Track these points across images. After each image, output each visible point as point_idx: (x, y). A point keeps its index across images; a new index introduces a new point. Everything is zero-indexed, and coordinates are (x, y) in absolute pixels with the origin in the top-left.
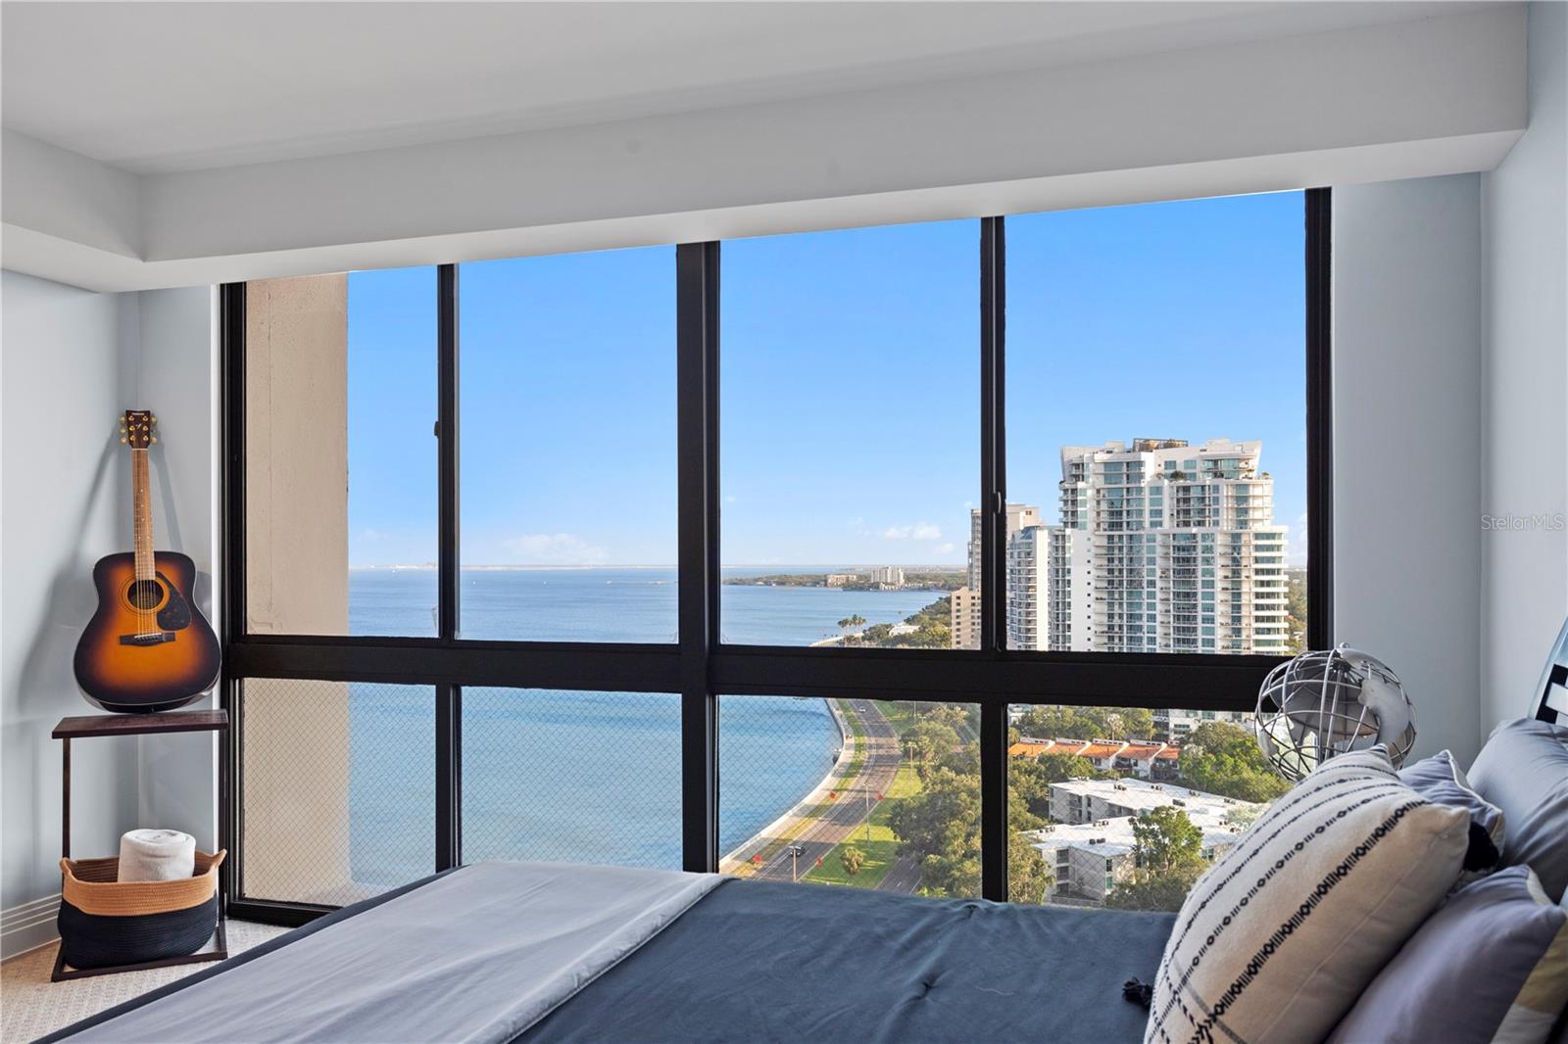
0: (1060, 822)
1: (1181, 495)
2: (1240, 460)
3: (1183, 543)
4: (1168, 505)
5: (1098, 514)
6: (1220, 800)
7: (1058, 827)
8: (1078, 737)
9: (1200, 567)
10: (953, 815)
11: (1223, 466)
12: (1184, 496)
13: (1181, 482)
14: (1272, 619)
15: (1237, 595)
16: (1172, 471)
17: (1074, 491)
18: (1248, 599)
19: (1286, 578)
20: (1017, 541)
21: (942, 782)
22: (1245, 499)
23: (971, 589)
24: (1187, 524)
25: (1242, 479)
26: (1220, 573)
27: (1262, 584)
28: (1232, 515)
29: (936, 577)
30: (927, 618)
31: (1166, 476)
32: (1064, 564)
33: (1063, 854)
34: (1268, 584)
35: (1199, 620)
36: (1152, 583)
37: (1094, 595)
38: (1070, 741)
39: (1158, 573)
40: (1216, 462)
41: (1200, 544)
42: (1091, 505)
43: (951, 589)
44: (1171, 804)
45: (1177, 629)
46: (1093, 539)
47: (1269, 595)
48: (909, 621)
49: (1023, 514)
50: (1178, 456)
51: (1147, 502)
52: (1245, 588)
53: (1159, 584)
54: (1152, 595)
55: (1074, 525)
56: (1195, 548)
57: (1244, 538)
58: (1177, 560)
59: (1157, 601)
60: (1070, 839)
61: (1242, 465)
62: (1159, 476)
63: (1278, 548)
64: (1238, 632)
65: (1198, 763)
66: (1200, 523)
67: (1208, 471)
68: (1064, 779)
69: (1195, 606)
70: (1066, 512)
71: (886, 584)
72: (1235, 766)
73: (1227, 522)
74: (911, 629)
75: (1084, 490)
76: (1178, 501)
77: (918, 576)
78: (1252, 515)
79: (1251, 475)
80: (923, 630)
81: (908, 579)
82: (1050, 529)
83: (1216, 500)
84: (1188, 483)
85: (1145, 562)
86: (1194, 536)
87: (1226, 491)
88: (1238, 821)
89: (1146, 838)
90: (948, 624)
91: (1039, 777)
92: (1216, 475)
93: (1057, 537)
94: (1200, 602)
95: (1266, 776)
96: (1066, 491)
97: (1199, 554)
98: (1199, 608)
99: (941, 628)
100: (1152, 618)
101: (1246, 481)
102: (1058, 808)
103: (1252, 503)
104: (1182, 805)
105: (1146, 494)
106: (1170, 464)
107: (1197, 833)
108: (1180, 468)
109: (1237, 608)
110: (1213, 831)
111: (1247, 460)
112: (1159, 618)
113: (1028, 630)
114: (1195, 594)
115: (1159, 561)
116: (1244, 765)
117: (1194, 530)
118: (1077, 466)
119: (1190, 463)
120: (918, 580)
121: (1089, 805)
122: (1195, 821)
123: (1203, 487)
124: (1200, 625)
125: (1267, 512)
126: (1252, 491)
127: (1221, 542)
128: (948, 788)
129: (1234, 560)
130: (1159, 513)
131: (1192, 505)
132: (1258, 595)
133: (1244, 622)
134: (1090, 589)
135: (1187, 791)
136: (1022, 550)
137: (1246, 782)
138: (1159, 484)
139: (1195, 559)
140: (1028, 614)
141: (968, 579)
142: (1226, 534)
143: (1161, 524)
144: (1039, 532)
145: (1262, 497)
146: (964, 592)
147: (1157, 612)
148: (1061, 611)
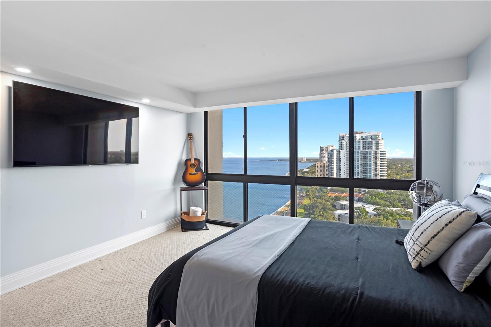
0: (339, 209)
1: (364, 143)
2: (377, 136)
3: (365, 153)
4: (361, 145)
5: (347, 147)
6: (372, 206)
8: (342, 192)
9: (368, 158)
10: (317, 207)
11: (373, 137)
12: (365, 143)
13: (364, 140)
14: (384, 169)
15: (376, 164)
16: (362, 138)
17: (342, 142)
18: (379, 165)
19: (387, 160)
21: (314, 201)
22: (378, 144)
23: (320, 162)
24: (365, 149)
25: (377, 140)
26: (373, 159)
27: (382, 161)
28: (375, 147)
29: (313, 160)
30: (311, 168)
31: (361, 139)
32: (340, 157)
33: (339, 216)
34: (383, 161)
35: (368, 169)
36: (358, 161)
37: (346, 163)
38: (341, 193)
39: (359, 159)
40: (372, 136)
41: (368, 153)
42: (345, 145)
43: (316, 162)
44: (362, 206)
45: (363, 171)
46: (346, 152)
47: (383, 164)
48: (307, 168)
49: (331, 147)
50: (364, 135)
51: (357, 145)
52: (378, 162)
53: (360, 161)
54: (358, 164)
55: (342, 149)
56: (367, 154)
57: (378, 152)
58: (363, 156)
59: (359, 165)
60: (341, 213)
61: (377, 137)
62: (360, 139)
63: (385, 154)
64: (376, 171)
65: (367, 198)
66: (368, 149)
67: (370, 138)
68: (339, 201)
69: (367, 166)
70: (340, 147)
71: (303, 161)
72: (375, 199)
73: (374, 149)
74: (308, 170)
75: (344, 142)
78: (379, 147)
79: (379, 139)
80: (310, 170)
81: (307, 160)
82: (337, 150)
83: (372, 144)
84: (366, 140)
85: (356, 157)
86: (367, 151)
87: (374, 142)
88: (376, 210)
89: (356, 213)
90: (315, 169)
91: (334, 200)
92: (372, 139)
93: (338, 152)
94: (368, 165)
95: (382, 201)
96: (340, 142)
97: (368, 155)
98: (368, 166)
99: (314, 170)
100: (358, 168)
101: (378, 140)
102: (338, 207)
103: (379, 145)
104: (364, 206)
105: (357, 143)
106: (361, 137)
107: (367, 212)
108: (364, 138)
109: (376, 166)
110: (371, 212)
111: (378, 136)
112: (359, 168)
113: (332, 170)
114: (367, 163)
115: (359, 157)
116: (377, 199)
117: (367, 150)
118: (342, 137)
119: (366, 137)
120: (309, 160)
121: (345, 206)
122: (367, 210)
123: (369, 141)
124: (368, 170)
125: (383, 146)
126: (380, 142)
127: (373, 153)
128: (315, 202)
129: (376, 156)
130: (360, 147)
131: (367, 145)
132: (381, 164)
133: (378, 169)
134: (345, 162)
135: (365, 204)
136: (331, 154)
137: (378, 202)
138: (360, 141)
139: (367, 156)
140: (332, 167)
141: (320, 160)
142: (374, 151)
143: (360, 149)
144: (334, 151)
145: (382, 143)
146: (319, 163)
147: (359, 167)
148: (339, 167)
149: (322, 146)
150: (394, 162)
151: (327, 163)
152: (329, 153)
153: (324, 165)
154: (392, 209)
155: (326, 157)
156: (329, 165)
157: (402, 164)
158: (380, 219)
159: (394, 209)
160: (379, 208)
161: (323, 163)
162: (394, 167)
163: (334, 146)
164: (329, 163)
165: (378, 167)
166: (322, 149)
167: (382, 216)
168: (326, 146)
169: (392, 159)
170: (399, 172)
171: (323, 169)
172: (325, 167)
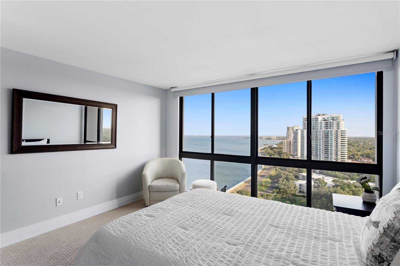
0: (300, 180)
1: (326, 124)
2: (338, 117)
3: (326, 132)
4: (323, 125)
6: (332, 178)
7: (300, 181)
9: (330, 136)
10: (280, 178)
11: (334, 118)
13: (326, 121)
14: (344, 146)
15: (337, 141)
16: (324, 119)
18: (339, 142)
19: (347, 138)
20: (295, 132)
21: (279, 172)
22: (339, 124)
23: (287, 140)
24: (327, 129)
25: (338, 121)
26: (333, 138)
27: (342, 139)
28: (336, 127)
30: (279, 144)
31: (323, 120)
32: (303, 136)
33: (300, 185)
34: (344, 139)
35: (329, 146)
36: (320, 139)
39: (321, 137)
40: (333, 118)
41: (330, 132)
44: (322, 178)
47: (344, 142)
48: (276, 145)
49: (296, 127)
50: (326, 117)
52: (339, 140)
53: (321, 139)
54: (320, 141)
56: (329, 133)
57: (338, 131)
58: (325, 135)
59: (321, 142)
60: (302, 183)
61: (338, 118)
62: (322, 120)
63: (346, 133)
64: (337, 148)
66: (330, 129)
67: (332, 119)
68: (302, 172)
69: (329, 143)
70: (304, 127)
71: (273, 138)
73: (335, 128)
74: (276, 146)
76: (325, 125)
77: (278, 137)
78: (340, 127)
79: (340, 120)
80: (278, 147)
81: (277, 138)
83: (333, 124)
84: (327, 121)
85: (319, 135)
86: (329, 131)
87: (335, 123)
88: (334, 182)
89: (316, 183)
91: (297, 172)
92: (333, 120)
93: (302, 131)
94: (329, 142)
96: (304, 123)
97: (329, 134)
98: (329, 144)
99: (281, 146)
100: (320, 145)
101: (339, 121)
103: (340, 125)
104: (324, 178)
105: (319, 124)
106: (323, 118)
107: (326, 183)
108: (326, 119)
110: (330, 183)
111: (339, 117)
112: (321, 145)
113: (297, 147)
115: (321, 135)
118: (306, 119)
119: (328, 118)
122: (326, 181)
123: (330, 122)
124: (329, 147)
125: (343, 127)
126: (340, 123)
127: (334, 132)
128: (280, 173)
129: (337, 135)
130: (322, 127)
131: (328, 125)
133: (338, 146)
135: (325, 176)
136: (296, 133)
137: (337, 175)
138: (321, 122)
139: (329, 135)
140: (297, 144)
141: (287, 138)
142: (335, 130)
143: (322, 129)
144: (299, 130)
145: (342, 124)
146: (285, 140)
147: (321, 144)
148: (302, 144)
149: (288, 126)
150: (357, 140)
151: (293, 141)
152: (294, 132)
153: (290, 142)
154: (350, 181)
155: (292, 135)
156: (294, 142)
157: (365, 142)
158: (337, 189)
159: (352, 182)
160: (337, 180)
161: (289, 141)
162: (356, 145)
163: (300, 126)
164: (294, 141)
165: (338, 144)
166: (288, 128)
167: (339, 187)
168: (292, 126)
169: (356, 138)
170: (361, 149)
171: (289, 145)
172: (291, 144)
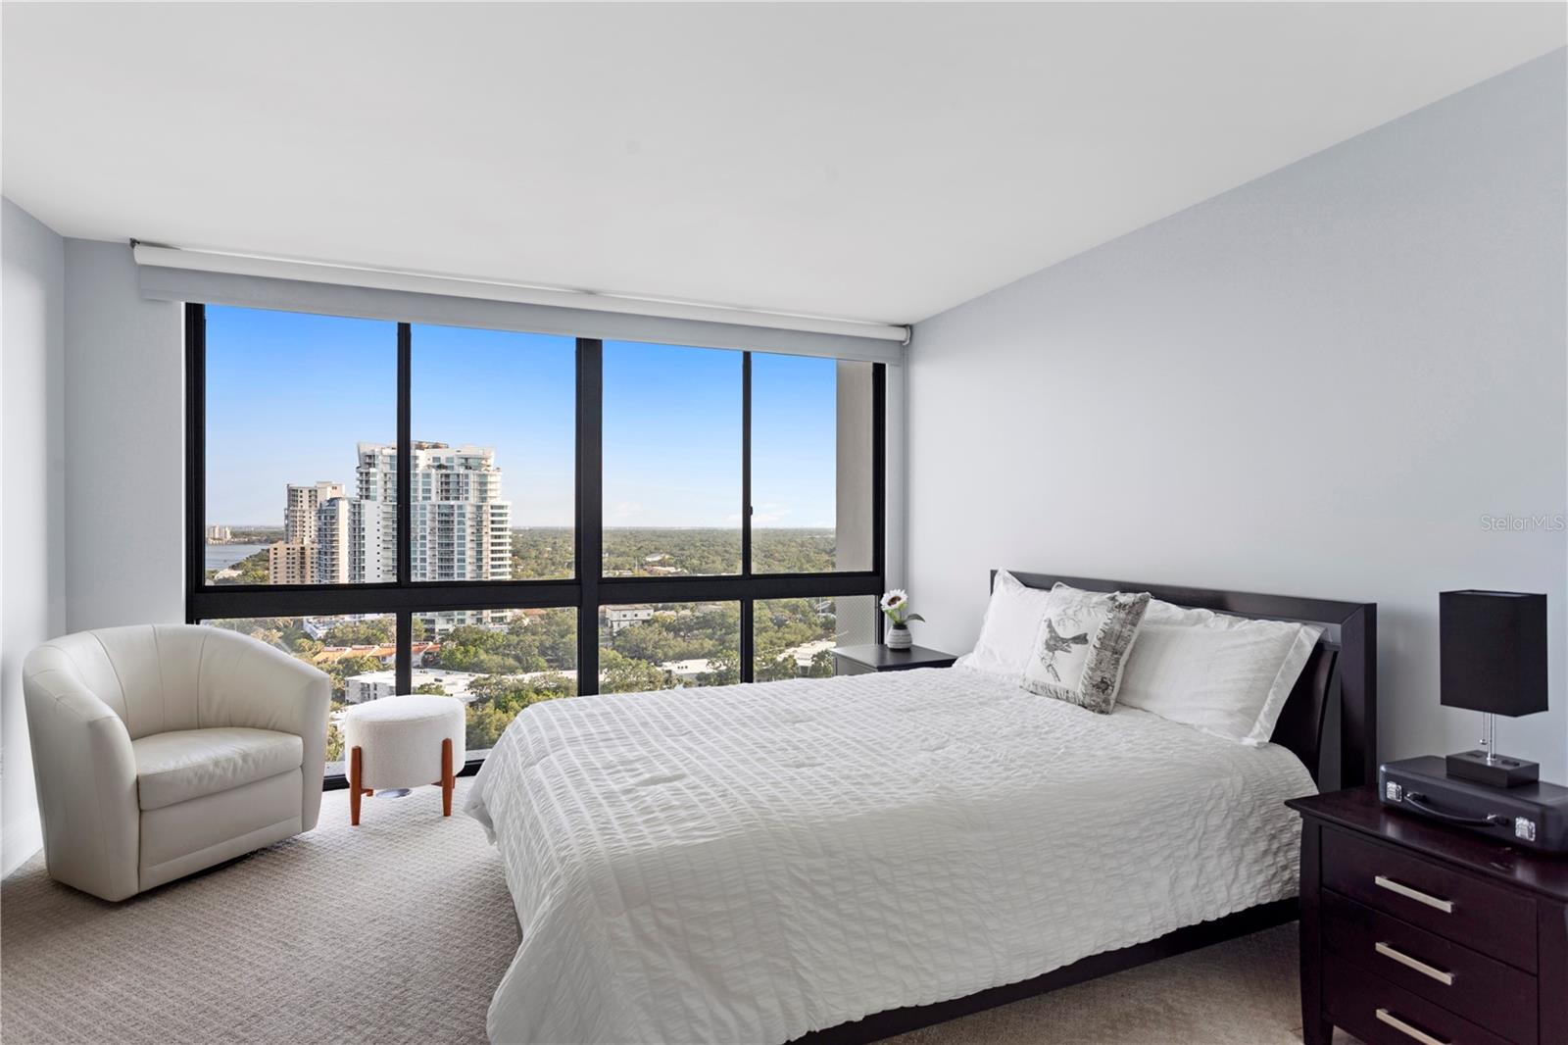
0: (353, 703)
1: (443, 480)
2: (482, 459)
3: (444, 511)
4: (435, 486)
5: (386, 490)
6: (466, 675)
7: (350, 707)
8: (370, 644)
9: (456, 527)
11: (471, 462)
12: (446, 480)
13: (444, 471)
14: (502, 559)
15: (480, 545)
16: (436, 464)
17: (367, 474)
18: (487, 547)
19: (510, 533)
20: (324, 508)
22: (485, 484)
23: (287, 543)
24: (447, 499)
25: (483, 471)
26: (469, 531)
27: (496, 537)
28: (477, 493)
29: (260, 534)
30: (250, 565)
31: (433, 467)
32: (360, 524)
34: (499, 537)
35: (456, 560)
36: (424, 537)
37: (382, 545)
38: (363, 647)
39: (428, 530)
40: (466, 459)
41: (456, 512)
42: (380, 484)
43: (272, 542)
44: (433, 682)
45: (441, 567)
46: (381, 506)
47: (500, 544)
48: (234, 567)
49: (329, 489)
50: (443, 455)
51: (420, 484)
52: (485, 539)
53: (428, 538)
54: (424, 545)
55: (367, 497)
56: (453, 514)
57: (484, 508)
58: (441, 522)
59: (427, 549)
61: (483, 462)
62: (429, 466)
64: (480, 567)
65: (452, 653)
66: (458, 498)
67: (462, 465)
68: (357, 673)
69: (453, 552)
70: (361, 489)
71: (214, 539)
72: (476, 652)
73: (473, 498)
74: (235, 574)
75: (375, 474)
76: (442, 483)
77: (243, 533)
78: (490, 494)
79: (488, 468)
80: (245, 573)
81: (234, 535)
82: (349, 500)
83: (467, 484)
84: (448, 472)
85: (418, 523)
86: (452, 506)
87: (473, 477)
88: (476, 687)
90: (268, 569)
91: (338, 674)
92: (467, 468)
93: (354, 505)
94: (456, 549)
95: (495, 657)
96: (361, 474)
97: (456, 519)
98: (455, 553)
99: (261, 571)
100: (424, 560)
101: (486, 472)
102: (352, 694)
103: (489, 487)
104: (441, 681)
105: (420, 479)
106: (436, 459)
108: (443, 462)
109: (480, 552)
111: (486, 459)
112: (428, 561)
113: (333, 571)
114: (453, 544)
115: (428, 523)
116: (481, 651)
117: (452, 502)
118: (370, 457)
119: (449, 459)
120: (243, 536)
121: (376, 689)
122: (449, 690)
123: (458, 475)
124: (456, 564)
125: (499, 492)
126: (490, 479)
127: (469, 510)
129: (478, 522)
130: (429, 491)
131: (450, 486)
132: (493, 544)
133: (484, 561)
134: (379, 542)
135: (444, 671)
136: (327, 515)
137: (482, 662)
138: (429, 471)
139: (453, 522)
140: (333, 560)
141: (285, 535)
142: (472, 505)
143: (430, 498)
144: (341, 502)
145: (495, 483)
146: (281, 545)
147: (427, 557)
148: (357, 558)
149: (295, 485)
150: (535, 538)
151: (316, 546)
152: (320, 511)
153: (303, 553)
154: (520, 677)
155: (311, 523)
156: (320, 552)
157: (555, 543)
158: (485, 712)
159: (527, 677)
160: (485, 679)
161: (298, 547)
162: (534, 553)
163: (344, 486)
164: (320, 546)
165: (484, 553)
166: (293, 494)
167: (491, 704)
168: (312, 485)
169: (530, 530)
170: (546, 567)
171: (297, 566)
172: (308, 560)
